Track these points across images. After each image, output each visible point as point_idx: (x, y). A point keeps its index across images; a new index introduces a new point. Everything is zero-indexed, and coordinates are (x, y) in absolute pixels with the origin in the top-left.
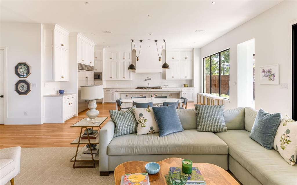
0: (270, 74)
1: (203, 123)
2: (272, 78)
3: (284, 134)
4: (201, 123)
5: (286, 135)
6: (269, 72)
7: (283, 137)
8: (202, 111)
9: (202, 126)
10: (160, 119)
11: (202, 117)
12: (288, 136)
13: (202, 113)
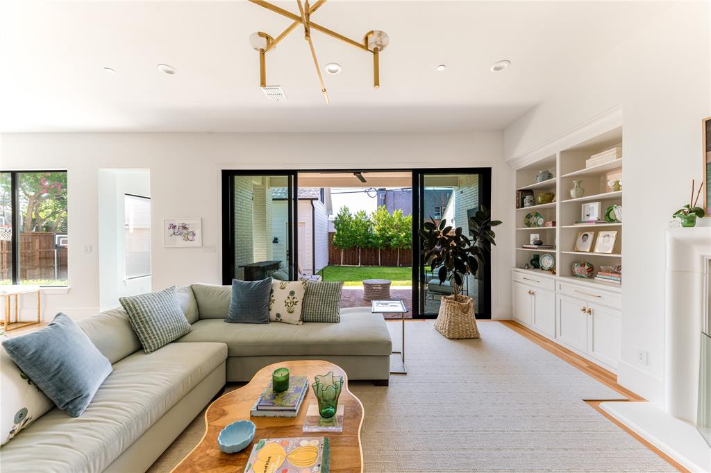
0: (185, 232)
1: (156, 331)
2: (190, 238)
3: (288, 298)
4: (152, 332)
5: (291, 297)
6: (185, 227)
7: (289, 301)
8: (147, 309)
9: (155, 338)
10: (62, 364)
11: (151, 321)
12: (294, 298)
13: (147, 313)
